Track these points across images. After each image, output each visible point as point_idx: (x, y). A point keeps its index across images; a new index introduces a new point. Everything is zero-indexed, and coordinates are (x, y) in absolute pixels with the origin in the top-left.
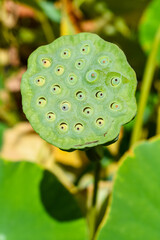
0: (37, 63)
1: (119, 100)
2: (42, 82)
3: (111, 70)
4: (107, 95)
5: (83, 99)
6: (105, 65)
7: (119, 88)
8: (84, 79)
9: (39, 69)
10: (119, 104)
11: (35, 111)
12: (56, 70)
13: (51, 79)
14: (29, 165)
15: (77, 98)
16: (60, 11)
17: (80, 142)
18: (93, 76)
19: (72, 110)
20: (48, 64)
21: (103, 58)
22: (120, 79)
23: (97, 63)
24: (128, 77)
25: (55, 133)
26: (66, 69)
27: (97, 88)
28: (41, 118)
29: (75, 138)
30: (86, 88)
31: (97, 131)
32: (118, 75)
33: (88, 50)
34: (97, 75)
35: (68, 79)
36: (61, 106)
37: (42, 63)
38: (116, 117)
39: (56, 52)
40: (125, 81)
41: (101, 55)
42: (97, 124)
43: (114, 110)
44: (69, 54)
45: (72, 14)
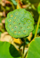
0: (9, 16)
1: (29, 26)
2: (10, 21)
3: (28, 18)
4: (26, 24)
5: (20, 25)
6: (26, 17)
7: (30, 23)
8: (21, 20)
9: (10, 18)
10: (29, 27)
11: (8, 28)
12: (14, 18)
13: (13, 20)
14: (7, 43)
15: (19, 25)
16: (17, 2)
17: (19, 36)
18: (23, 20)
19: (18, 28)
20: (12, 16)
21: (26, 15)
22: (30, 21)
23: (24, 16)
24: (32, 20)
25: (13, 34)
26: (16, 18)
27: (24, 23)
28: (10, 30)
29: (18, 35)
30: (21, 23)
31: (24, 33)
32: (30, 19)
33: (22, 13)
34: (24, 19)
35: (17, 20)
36: (15, 27)
37: (11, 16)
38: (29, 30)
39: (14, 13)
40: (31, 21)
41: (25, 14)
42: (24, 32)
43: (28, 28)
44: (17, 14)
45: (20, 3)
